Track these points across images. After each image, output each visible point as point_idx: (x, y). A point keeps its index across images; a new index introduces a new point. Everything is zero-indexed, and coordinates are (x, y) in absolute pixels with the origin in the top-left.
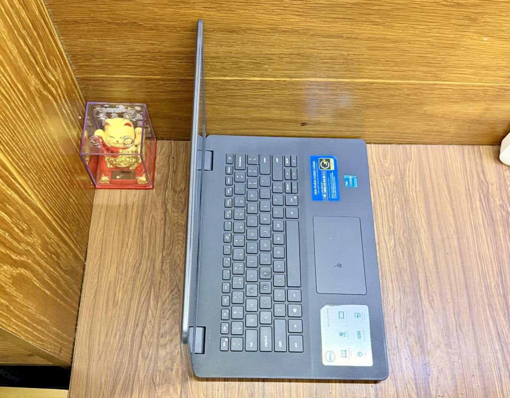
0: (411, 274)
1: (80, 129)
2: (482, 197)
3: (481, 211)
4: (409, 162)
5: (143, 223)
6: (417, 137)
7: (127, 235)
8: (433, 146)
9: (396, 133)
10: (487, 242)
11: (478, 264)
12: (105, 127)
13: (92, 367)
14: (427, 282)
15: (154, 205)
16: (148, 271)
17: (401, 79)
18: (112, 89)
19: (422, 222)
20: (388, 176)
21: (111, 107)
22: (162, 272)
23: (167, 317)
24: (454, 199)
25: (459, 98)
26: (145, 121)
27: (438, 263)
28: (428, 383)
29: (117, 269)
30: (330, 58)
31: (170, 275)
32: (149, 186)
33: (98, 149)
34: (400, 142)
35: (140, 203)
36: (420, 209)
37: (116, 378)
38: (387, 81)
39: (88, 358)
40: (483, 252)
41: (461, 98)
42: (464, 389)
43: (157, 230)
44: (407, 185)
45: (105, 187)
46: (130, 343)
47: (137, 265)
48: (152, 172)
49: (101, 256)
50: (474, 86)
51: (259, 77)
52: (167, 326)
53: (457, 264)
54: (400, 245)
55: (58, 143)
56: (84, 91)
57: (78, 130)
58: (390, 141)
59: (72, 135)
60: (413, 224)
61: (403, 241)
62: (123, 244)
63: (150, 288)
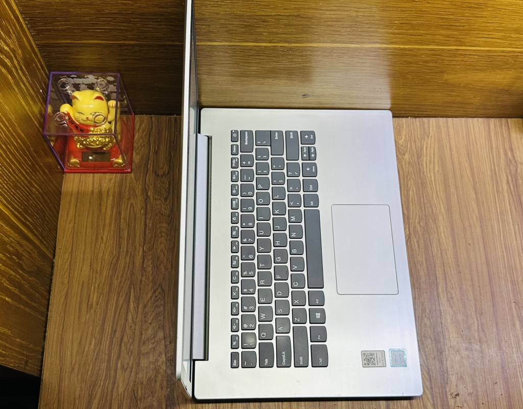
0: (427, 268)
1: (42, 105)
2: (510, 178)
3: (509, 194)
4: (426, 138)
5: (120, 213)
6: (435, 110)
7: (101, 227)
8: (454, 119)
9: (412, 104)
10: (515, 231)
11: (504, 256)
12: (73, 101)
13: (63, 380)
14: (445, 277)
15: (132, 192)
16: (127, 269)
17: (418, 44)
18: (79, 57)
19: (440, 208)
20: (402, 155)
21: (79, 77)
22: (143, 269)
23: (149, 322)
24: (477, 181)
25: (485, 65)
26: (120, 93)
27: (459, 254)
28: (446, 392)
29: (90, 266)
30: (335, 20)
31: (153, 273)
32: (127, 169)
33: (64, 128)
34: (417, 115)
35: (117, 190)
36: (438, 193)
37: (92, 392)
38: (402, 47)
39: (59, 369)
40: (509, 242)
41: (488, 65)
42: (486, 398)
43: (137, 222)
44: (425, 165)
45: (74, 171)
46: (107, 352)
47: (114, 262)
48: (129, 153)
49: (72, 252)
50: (503, 52)
51: (252, 42)
52: (150, 332)
53: (480, 256)
54: (415, 235)
55: (16, 124)
56: (47, 59)
57: (40, 105)
58: (405, 114)
59: (33, 112)
60: (430, 210)
61: (419, 231)
62: (97, 238)
63: (130, 288)
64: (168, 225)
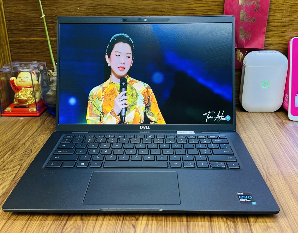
2: (278, 123)
5: (23, 127)
7: (9, 131)
16: (13, 144)
22: (24, 144)
23: (14, 162)
24: (256, 124)
31: (29, 146)
32: (37, 113)
43: (32, 130)
47: (7, 141)
52: (11, 166)
53: (263, 147)
62: (3, 134)
63: (10, 150)
64: (51, 131)
